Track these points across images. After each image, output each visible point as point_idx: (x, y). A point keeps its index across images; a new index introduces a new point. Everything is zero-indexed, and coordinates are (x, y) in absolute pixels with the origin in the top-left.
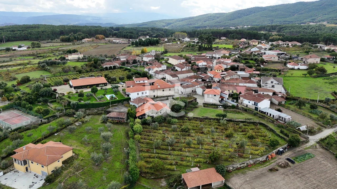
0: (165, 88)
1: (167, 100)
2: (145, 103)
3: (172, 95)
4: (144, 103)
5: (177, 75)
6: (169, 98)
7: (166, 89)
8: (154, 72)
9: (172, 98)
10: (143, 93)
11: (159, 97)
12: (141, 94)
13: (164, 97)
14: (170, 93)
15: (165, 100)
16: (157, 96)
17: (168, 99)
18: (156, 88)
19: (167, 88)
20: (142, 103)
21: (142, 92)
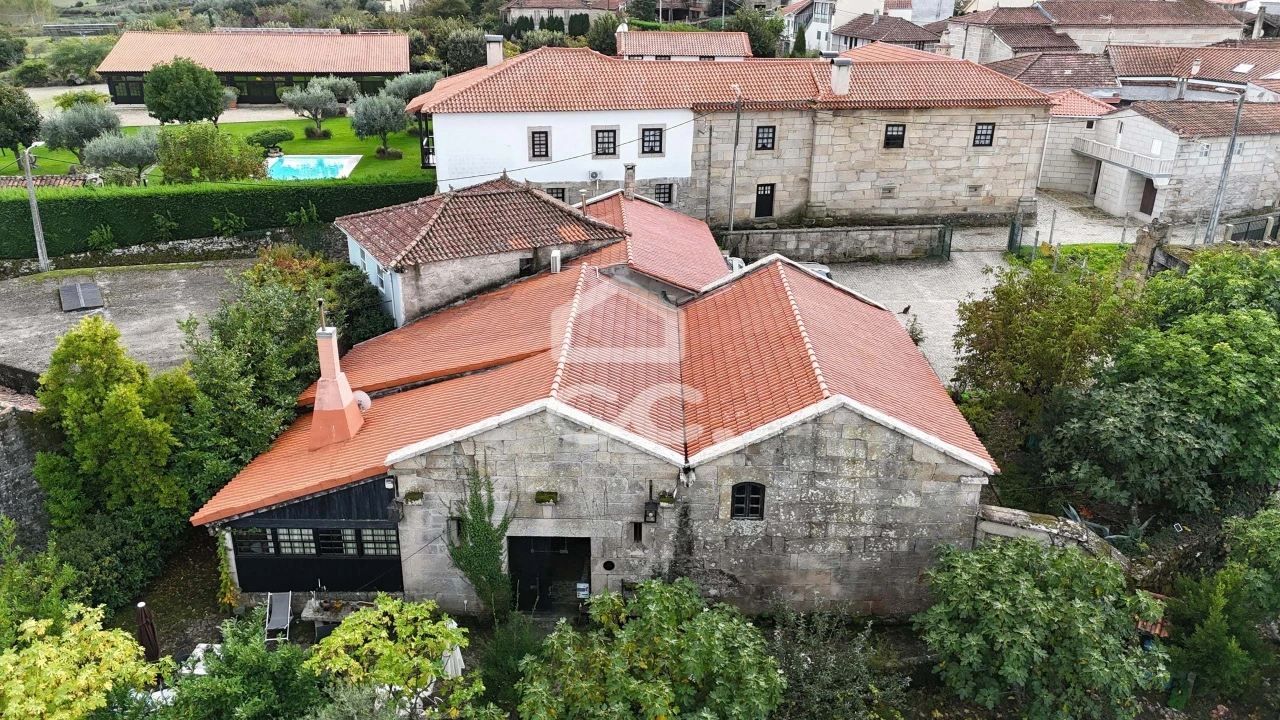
0: (923, 108)
1: (933, 272)
2: (547, 269)
3: (1000, 208)
4: (532, 268)
5: (1065, 37)
6: (958, 240)
7: (940, 117)
8: (837, 34)
9: (1001, 238)
10: (606, 144)
11: (819, 224)
12: (588, 145)
13: (891, 222)
14: (975, 188)
15: (899, 261)
16: (807, 204)
17: (937, 255)
18: (802, 95)
19: (946, 105)
20: (504, 264)
21: (605, 120)
